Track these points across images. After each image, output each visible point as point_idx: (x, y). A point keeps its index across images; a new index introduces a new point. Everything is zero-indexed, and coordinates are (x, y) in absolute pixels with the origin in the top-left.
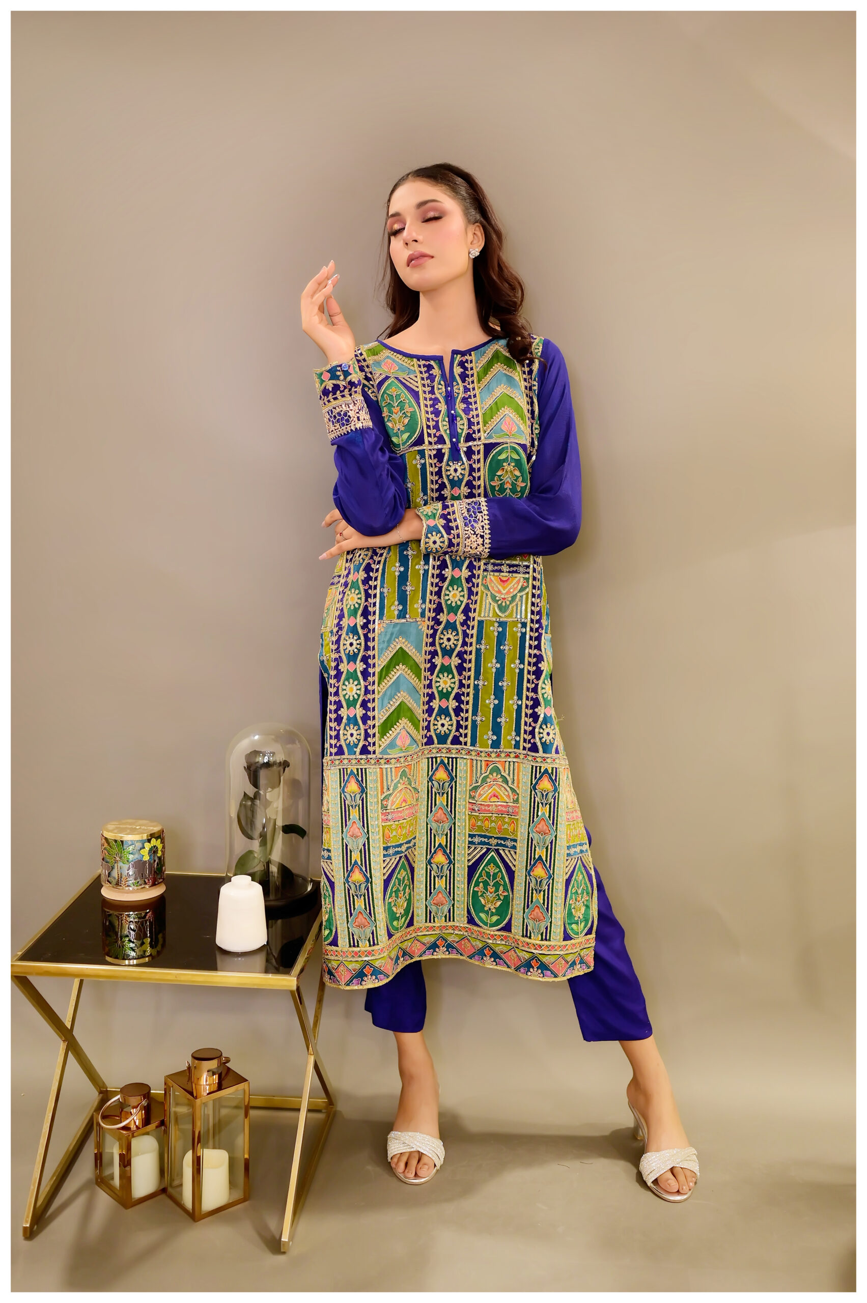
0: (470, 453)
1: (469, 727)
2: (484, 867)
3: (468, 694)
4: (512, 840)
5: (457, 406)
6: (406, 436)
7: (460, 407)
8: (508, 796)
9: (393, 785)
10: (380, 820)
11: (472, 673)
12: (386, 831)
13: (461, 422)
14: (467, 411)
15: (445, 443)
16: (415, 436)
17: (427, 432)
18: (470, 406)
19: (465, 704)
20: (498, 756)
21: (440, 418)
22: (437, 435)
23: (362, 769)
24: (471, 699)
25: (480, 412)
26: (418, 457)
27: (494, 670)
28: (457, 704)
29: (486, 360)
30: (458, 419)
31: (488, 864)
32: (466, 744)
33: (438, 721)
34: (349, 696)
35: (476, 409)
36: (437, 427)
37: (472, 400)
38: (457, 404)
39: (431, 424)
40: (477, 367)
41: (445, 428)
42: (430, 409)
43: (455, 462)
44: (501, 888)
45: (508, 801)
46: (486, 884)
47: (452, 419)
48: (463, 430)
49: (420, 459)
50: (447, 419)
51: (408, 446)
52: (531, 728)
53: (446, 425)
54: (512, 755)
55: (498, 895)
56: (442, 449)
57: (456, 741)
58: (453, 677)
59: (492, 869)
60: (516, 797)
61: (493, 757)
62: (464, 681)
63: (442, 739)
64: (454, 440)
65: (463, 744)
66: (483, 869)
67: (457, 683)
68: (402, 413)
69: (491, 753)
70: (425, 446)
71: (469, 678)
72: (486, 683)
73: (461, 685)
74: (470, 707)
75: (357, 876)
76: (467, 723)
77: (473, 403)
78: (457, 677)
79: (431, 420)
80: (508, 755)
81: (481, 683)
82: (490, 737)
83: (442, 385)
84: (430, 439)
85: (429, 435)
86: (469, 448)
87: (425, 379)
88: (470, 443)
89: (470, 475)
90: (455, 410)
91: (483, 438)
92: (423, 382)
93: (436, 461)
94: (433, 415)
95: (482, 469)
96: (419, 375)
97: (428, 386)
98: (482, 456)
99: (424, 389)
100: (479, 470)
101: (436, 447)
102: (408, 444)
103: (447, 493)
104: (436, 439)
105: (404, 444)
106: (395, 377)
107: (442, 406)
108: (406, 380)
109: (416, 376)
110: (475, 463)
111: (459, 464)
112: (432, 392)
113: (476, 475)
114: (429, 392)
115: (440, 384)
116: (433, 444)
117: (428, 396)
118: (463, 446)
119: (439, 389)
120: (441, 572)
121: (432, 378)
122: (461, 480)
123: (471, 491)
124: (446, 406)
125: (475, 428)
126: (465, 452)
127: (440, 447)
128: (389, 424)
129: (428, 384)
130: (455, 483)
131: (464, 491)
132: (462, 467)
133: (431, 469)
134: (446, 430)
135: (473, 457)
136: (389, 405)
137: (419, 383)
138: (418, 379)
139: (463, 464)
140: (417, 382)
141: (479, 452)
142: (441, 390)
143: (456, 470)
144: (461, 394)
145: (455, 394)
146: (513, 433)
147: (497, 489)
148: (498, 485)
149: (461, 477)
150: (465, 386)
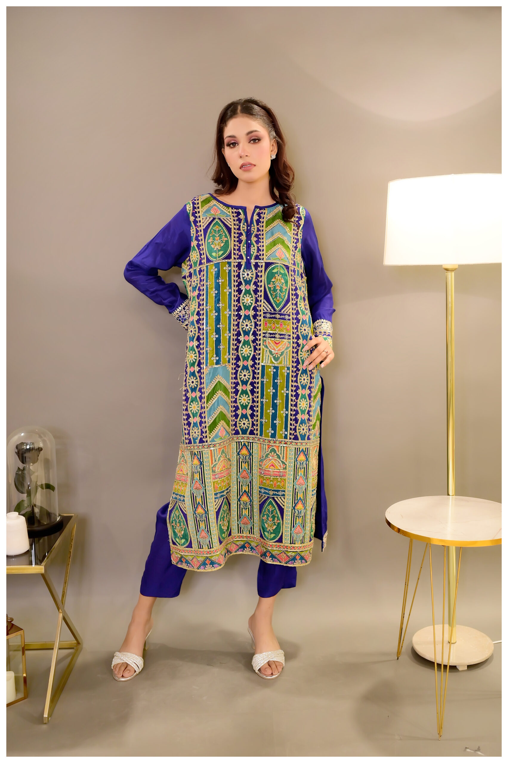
0: (257, 266)
1: (259, 425)
2: (267, 506)
3: (257, 406)
4: (282, 491)
5: (252, 239)
6: (221, 253)
7: (254, 240)
8: (280, 466)
9: (218, 458)
10: (212, 479)
11: (259, 394)
12: (215, 484)
14: (257, 242)
15: (243, 259)
16: (226, 254)
17: (234, 252)
19: (256, 412)
20: (275, 442)
21: (242, 245)
22: (239, 254)
23: (200, 451)
24: (259, 409)
25: (265, 244)
26: (227, 266)
27: (272, 393)
28: (252, 412)
29: (272, 215)
30: (252, 246)
31: (268, 505)
32: (257, 435)
33: (241, 422)
34: (193, 411)
35: (263, 242)
36: (239, 250)
37: (261, 237)
38: (252, 237)
39: (236, 248)
40: (266, 218)
41: (244, 250)
42: (236, 239)
43: (248, 270)
44: (276, 519)
45: (280, 468)
46: (268, 516)
47: (249, 246)
48: (254, 253)
50: (245, 245)
52: (294, 427)
53: (245, 249)
54: (283, 442)
55: (274, 522)
56: (241, 262)
57: (252, 433)
58: (249, 397)
59: (270, 508)
60: (285, 466)
61: (272, 443)
62: (255, 399)
63: (244, 432)
64: (248, 257)
66: (266, 508)
67: (251, 400)
68: (220, 240)
69: (271, 440)
70: (232, 260)
71: (258, 397)
72: (267, 401)
73: (253, 401)
74: (259, 414)
75: (200, 510)
76: (257, 423)
77: (261, 239)
78: (251, 397)
79: (236, 245)
80: (280, 443)
81: (264, 400)
82: (270, 431)
83: (245, 225)
84: (235, 256)
85: (234, 254)
86: (257, 263)
87: (236, 220)
88: (257, 261)
89: (256, 278)
90: (251, 241)
91: (265, 259)
92: (234, 222)
93: (237, 269)
94: (238, 243)
95: (263, 276)
96: (232, 218)
97: (237, 225)
98: (263, 269)
99: (235, 226)
100: (261, 276)
101: (238, 261)
102: (222, 257)
103: (243, 287)
104: (238, 256)
105: (219, 257)
106: (218, 218)
107: (244, 238)
108: (225, 220)
109: (231, 219)
110: (259, 272)
111: (250, 271)
112: (239, 229)
113: (260, 279)
114: (237, 229)
115: (244, 224)
116: (236, 259)
117: (236, 231)
118: (253, 261)
119: (243, 227)
120: (238, 338)
121: (240, 220)
122: (251, 281)
123: (257, 288)
124: (246, 238)
125: (261, 253)
126: (254, 265)
127: (240, 261)
128: (212, 246)
129: (237, 224)
130: (248, 282)
131: (252, 287)
132: (252, 273)
133: (234, 273)
134: (244, 252)
135: (259, 269)
136: (214, 236)
137: (232, 222)
138: (232, 220)
139: (252, 271)
140: (231, 222)
141: (262, 266)
142: (244, 228)
143: (248, 275)
144: (255, 232)
145: (252, 231)
146: (282, 258)
147: (272, 289)
148: (273, 287)
149: (251, 279)
150: (258, 228)
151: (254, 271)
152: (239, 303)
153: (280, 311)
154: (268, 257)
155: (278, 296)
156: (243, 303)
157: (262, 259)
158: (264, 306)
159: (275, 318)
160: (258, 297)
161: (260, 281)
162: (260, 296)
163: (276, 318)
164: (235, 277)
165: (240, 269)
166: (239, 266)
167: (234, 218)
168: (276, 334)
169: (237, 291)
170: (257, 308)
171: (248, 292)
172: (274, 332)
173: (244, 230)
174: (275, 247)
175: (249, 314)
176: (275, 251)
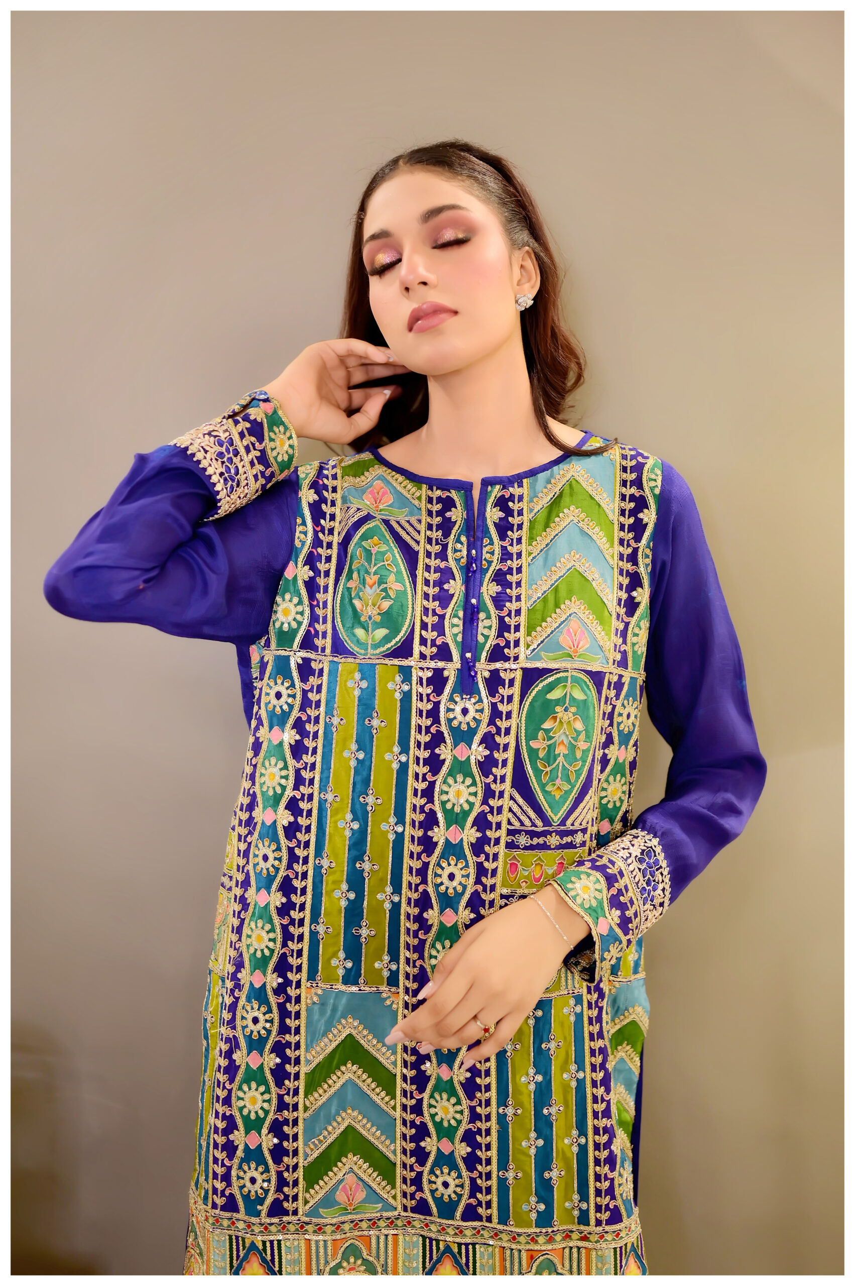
0: (494, 681)
1: (494, 1189)
3: (488, 1132)
5: (484, 589)
6: (380, 634)
7: (489, 589)
11: (493, 1094)
13: (487, 623)
14: (499, 601)
15: (450, 659)
16: (397, 639)
17: (421, 635)
18: (508, 591)
19: (484, 1149)
20: (551, 1240)
21: (449, 610)
22: (438, 642)
23: (272, 1242)
24: (493, 1139)
25: (524, 605)
26: (397, 680)
27: (532, 1087)
28: (469, 1150)
29: (547, 499)
30: (482, 615)
32: (489, 1219)
33: (437, 1177)
34: (250, 1112)
35: (518, 598)
36: (439, 628)
37: (512, 579)
38: (485, 584)
39: (431, 620)
40: (531, 510)
41: (456, 629)
42: (432, 591)
43: (464, 696)
47: (471, 616)
48: (487, 637)
49: (402, 682)
50: (461, 614)
51: (382, 653)
52: (607, 1183)
54: (576, 1236)
56: (444, 669)
57: (470, 1214)
58: (459, 1102)
61: (542, 1244)
62: (478, 1109)
63: (447, 1209)
64: (469, 654)
65: (484, 1219)
67: (466, 1112)
68: (380, 588)
69: (538, 1236)
70: (414, 662)
71: (488, 1103)
72: (519, 1112)
73: (475, 1116)
74: (493, 1153)
76: (489, 1183)
78: (465, 1102)
79: (430, 612)
80: (567, 1237)
81: (510, 1111)
82: (532, 1206)
83: (462, 543)
84: (423, 648)
85: (423, 641)
86: (495, 673)
87: (434, 528)
88: (498, 665)
89: (492, 722)
90: (479, 597)
91: (522, 658)
92: (429, 533)
93: (429, 691)
94: (437, 603)
95: (514, 715)
96: (425, 519)
97: (437, 543)
98: (516, 690)
99: (428, 547)
100: (509, 715)
101: (432, 664)
102: (382, 649)
103: (445, 752)
104: (434, 650)
105: (376, 646)
106: (384, 520)
107: (456, 587)
108: (401, 527)
109: (420, 522)
110: (502, 701)
111: (473, 700)
112: (443, 556)
114: (437, 556)
115: (458, 541)
116: (428, 657)
117: (433, 563)
118: (483, 669)
119: (456, 551)
120: (421, 913)
121: (446, 527)
122: (472, 732)
123: (492, 754)
124: (464, 586)
125: (511, 637)
126: (487, 681)
127: (441, 664)
128: (357, 605)
129: (437, 540)
130: (463, 736)
131: (477, 751)
132: (478, 707)
134: (457, 634)
135: (501, 690)
137: (423, 534)
138: (422, 527)
139: (480, 700)
140: (418, 532)
141: (512, 683)
142: (458, 554)
143: (465, 711)
144: (494, 564)
145: (484, 562)
146: (581, 651)
147: (541, 754)
148: (545, 748)
149: (473, 725)
150: (504, 548)
151: (485, 700)
152: (431, 800)
153: (563, 822)
154: (534, 649)
155: (559, 774)
156: (444, 803)
157: (512, 659)
158: (510, 810)
159: (545, 847)
160: (495, 781)
161: (503, 731)
162: (499, 777)
163: (549, 849)
164: (421, 715)
165: (439, 691)
166: (437, 681)
167: (429, 520)
169: (426, 762)
170: (490, 817)
171: (461, 767)
173: (457, 560)
174: (558, 611)
175: (462, 839)
176: (558, 627)
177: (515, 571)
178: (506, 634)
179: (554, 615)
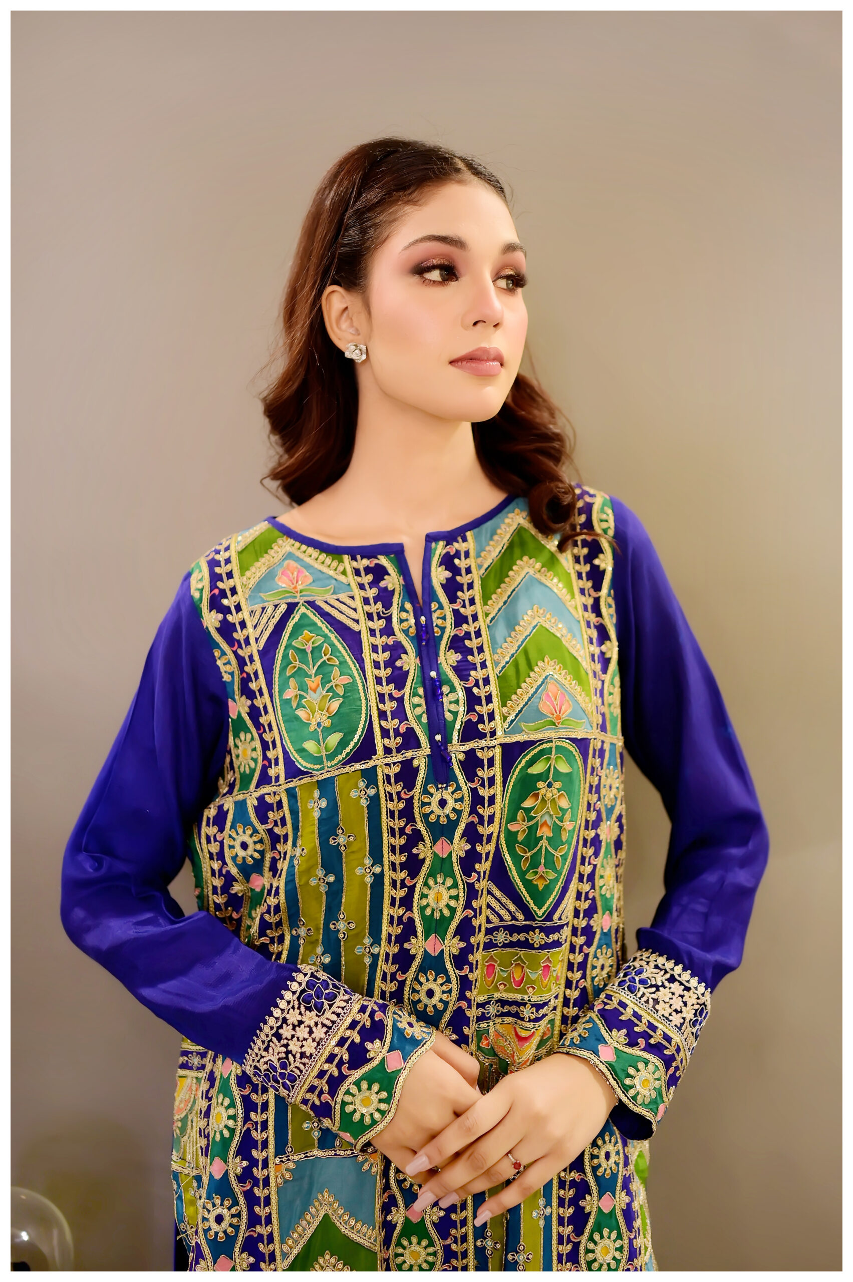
0: (471, 763)
5: (441, 659)
6: (334, 739)
7: (448, 659)
13: (452, 697)
14: (462, 670)
15: (418, 745)
16: (355, 740)
17: (381, 726)
18: (470, 658)
21: (407, 690)
22: (402, 730)
25: (492, 672)
26: (362, 785)
29: (498, 550)
30: (445, 689)
35: (484, 665)
36: (400, 713)
37: (472, 644)
38: (442, 653)
39: (388, 707)
40: (480, 567)
41: (419, 711)
42: (384, 673)
43: (440, 786)
47: (433, 691)
48: (455, 714)
49: (367, 787)
50: (421, 691)
51: (340, 761)
53: (419, 705)
56: (413, 759)
64: (438, 737)
68: (326, 689)
70: (378, 760)
77: (475, 651)
79: (387, 697)
83: (407, 612)
84: (386, 741)
85: (385, 733)
86: (471, 754)
87: (372, 601)
89: (473, 811)
90: (437, 669)
91: (499, 733)
92: (366, 607)
93: (399, 788)
94: (392, 686)
95: (497, 798)
96: (358, 593)
97: (380, 618)
98: (497, 770)
99: (370, 624)
100: (492, 801)
102: (340, 756)
103: (424, 852)
104: (399, 740)
105: (330, 756)
106: (309, 603)
107: (410, 662)
108: (332, 606)
109: (353, 598)
111: (450, 789)
112: (388, 631)
113: (485, 812)
116: (394, 751)
117: (380, 641)
118: (457, 750)
119: (402, 621)
121: (386, 597)
122: (453, 824)
123: (473, 848)
124: (418, 659)
125: (483, 710)
126: (462, 764)
127: (408, 754)
128: (301, 713)
129: (378, 614)
130: (443, 831)
131: (459, 847)
132: (456, 796)
133: (391, 806)
134: (421, 716)
135: (480, 773)
136: (300, 673)
137: (359, 609)
138: (358, 603)
139: (458, 788)
140: (355, 610)
141: (491, 762)
142: (405, 624)
143: (443, 803)
144: (448, 631)
145: (436, 629)
146: (564, 716)
147: (521, 838)
148: (524, 830)
149: (453, 816)
150: (456, 612)
151: (464, 788)
152: (409, 908)
153: (549, 917)
154: (512, 721)
155: (543, 861)
156: (422, 910)
157: (489, 735)
158: (489, 907)
159: (526, 945)
160: (476, 879)
161: (486, 819)
162: (482, 874)
163: (531, 947)
164: (392, 817)
165: (409, 786)
166: (407, 774)
167: (363, 593)
168: (524, 1004)
169: (404, 866)
170: (472, 921)
171: (441, 867)
172: (518, 997)
173: (406, 632)
174: (532, 674)
175: (442, 950)
176: (535, 693)
177: (473, 635)
178: (477, 708)
179: (528, 680)
